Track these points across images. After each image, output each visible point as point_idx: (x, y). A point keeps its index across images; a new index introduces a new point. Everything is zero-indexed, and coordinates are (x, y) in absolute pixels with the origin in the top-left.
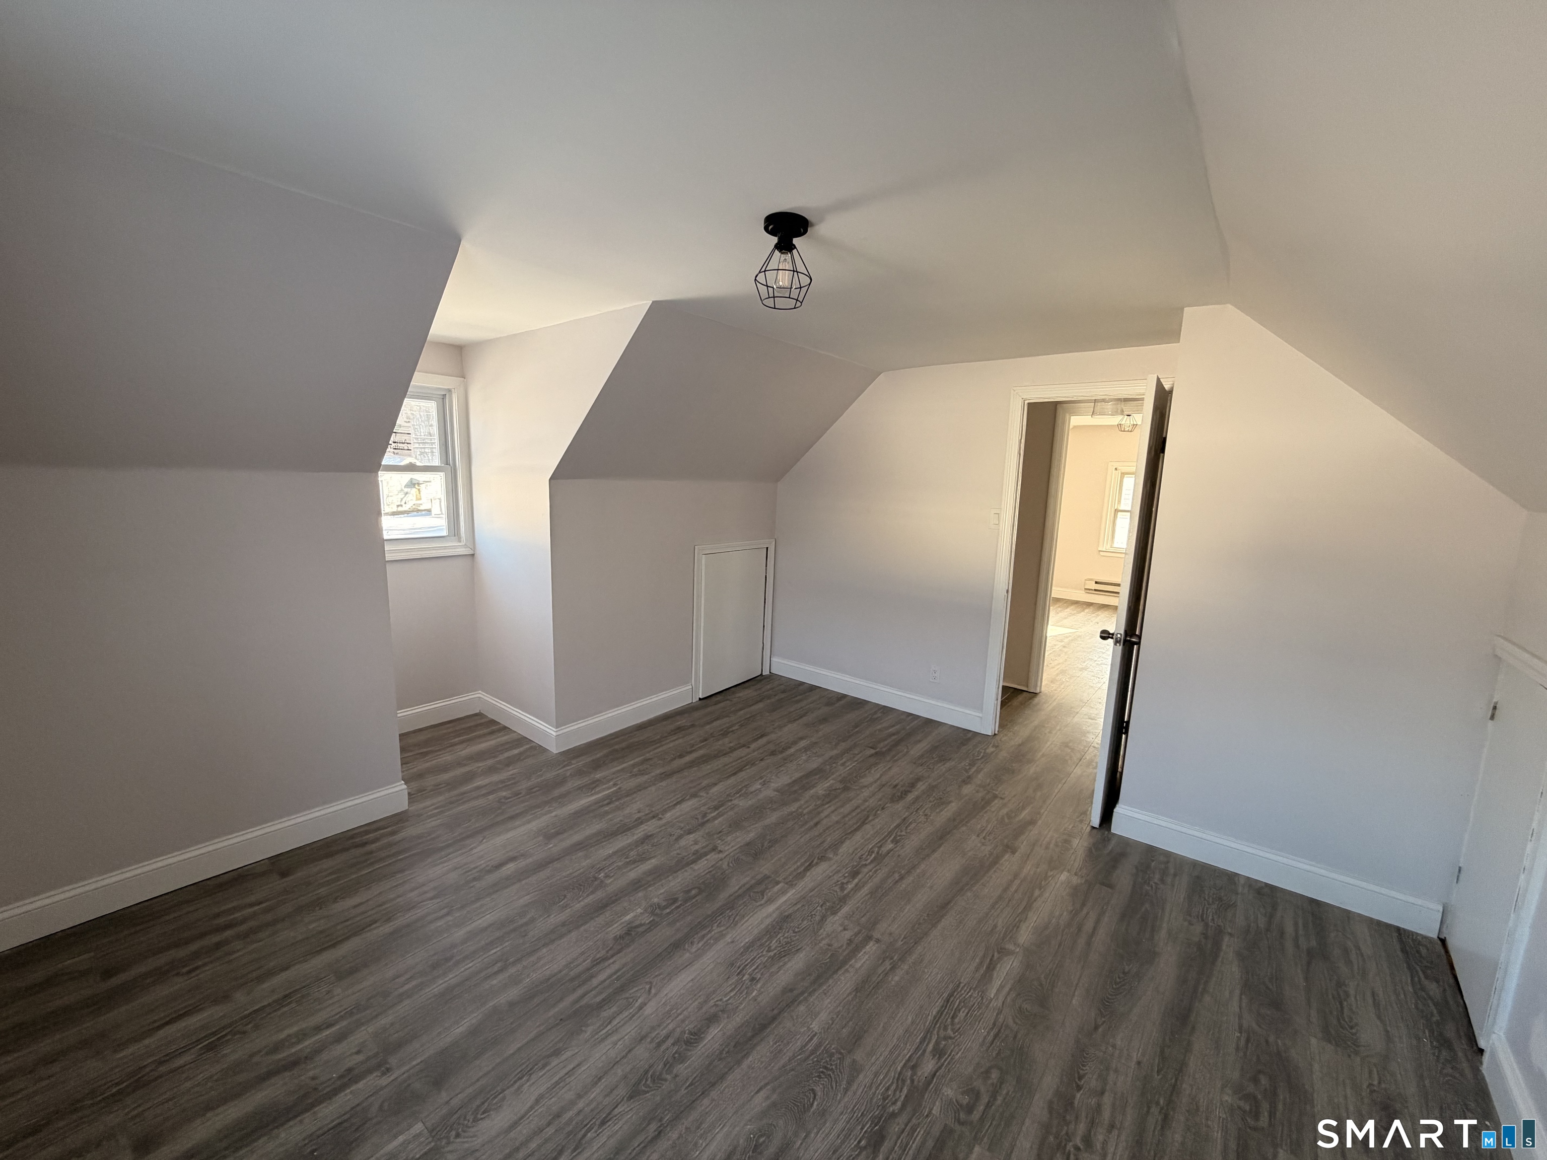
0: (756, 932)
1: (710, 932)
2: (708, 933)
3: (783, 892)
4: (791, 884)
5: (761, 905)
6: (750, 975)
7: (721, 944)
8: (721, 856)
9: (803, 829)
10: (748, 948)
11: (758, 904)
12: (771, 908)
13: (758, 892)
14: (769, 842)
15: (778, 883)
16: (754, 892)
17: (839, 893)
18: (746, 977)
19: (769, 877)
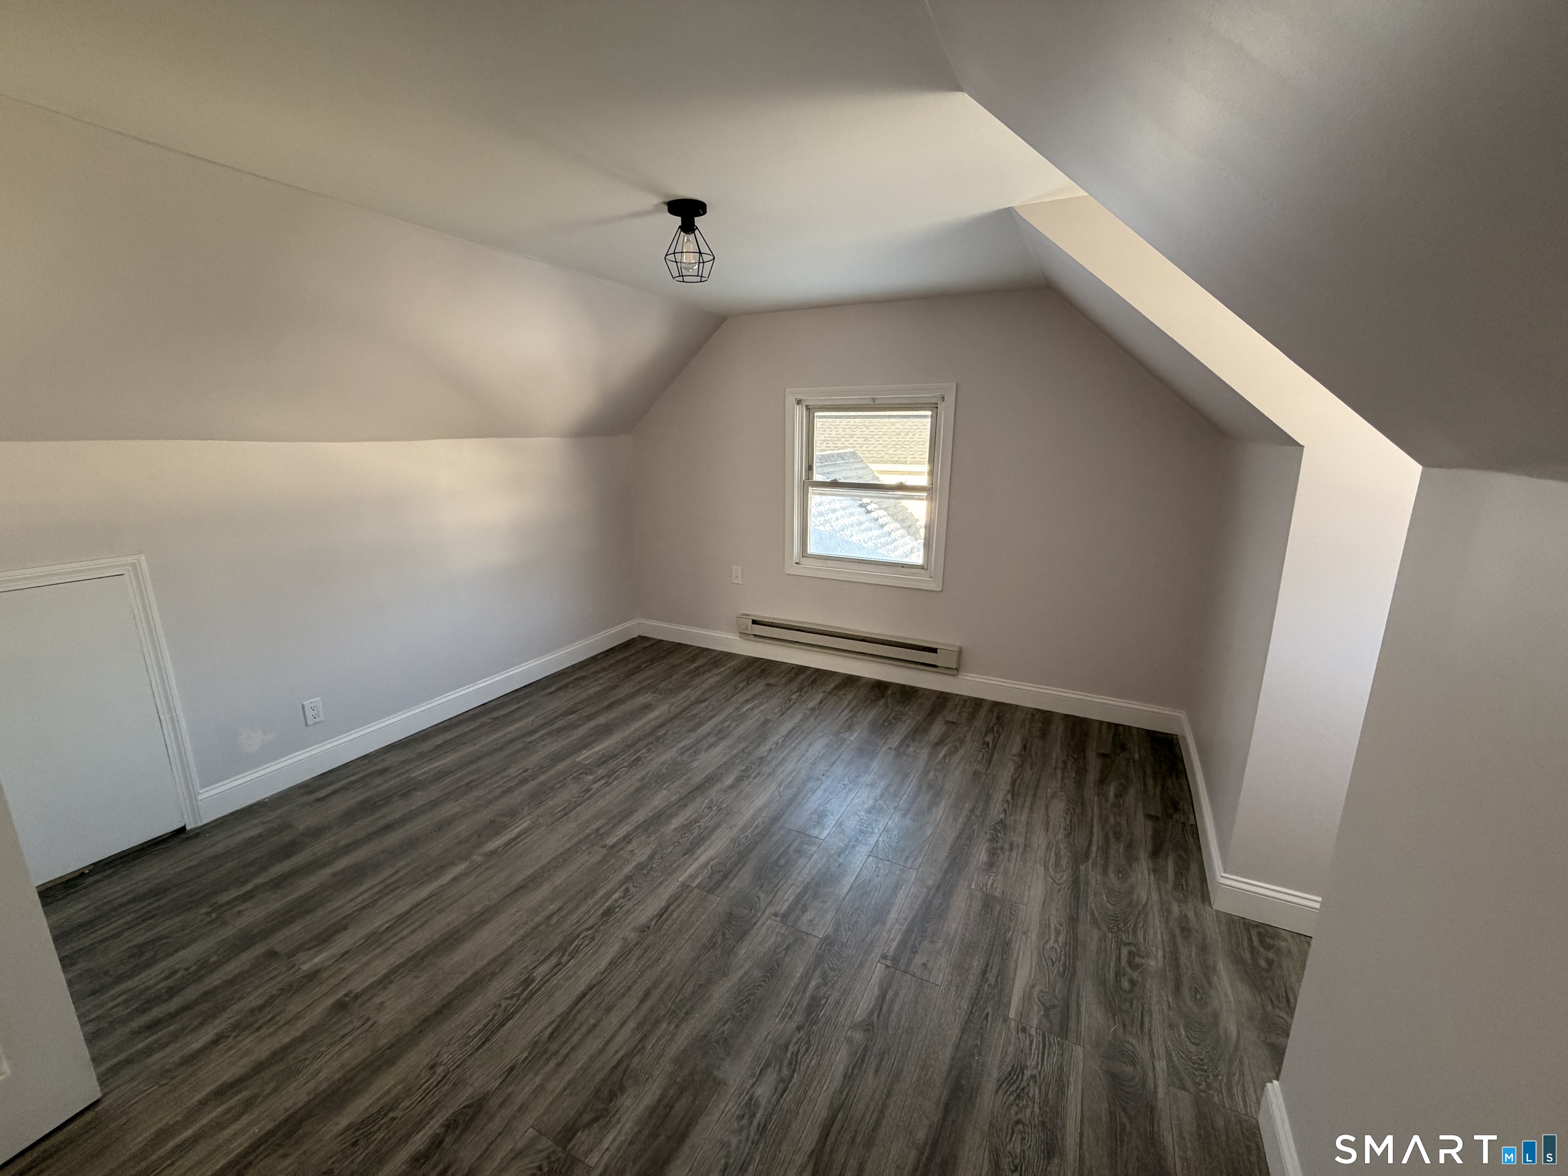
0: (713, 837)
1: (752, 832)
2: (754, 830)
3: (692, 877)
4: (685, 886)
5: (713, 860)
6: (712, 810)
7: (741, 824)
8: (771, 910)
9: (668, 980)
10: (717, 826)
11: (715, 861)
12: (703, 859)
13: (719, 872)
14: (716, 943)
15: (698, 886)
16: (722, 871)
17: (631, 885)
18: (715, 808)
19: (708, 891)
